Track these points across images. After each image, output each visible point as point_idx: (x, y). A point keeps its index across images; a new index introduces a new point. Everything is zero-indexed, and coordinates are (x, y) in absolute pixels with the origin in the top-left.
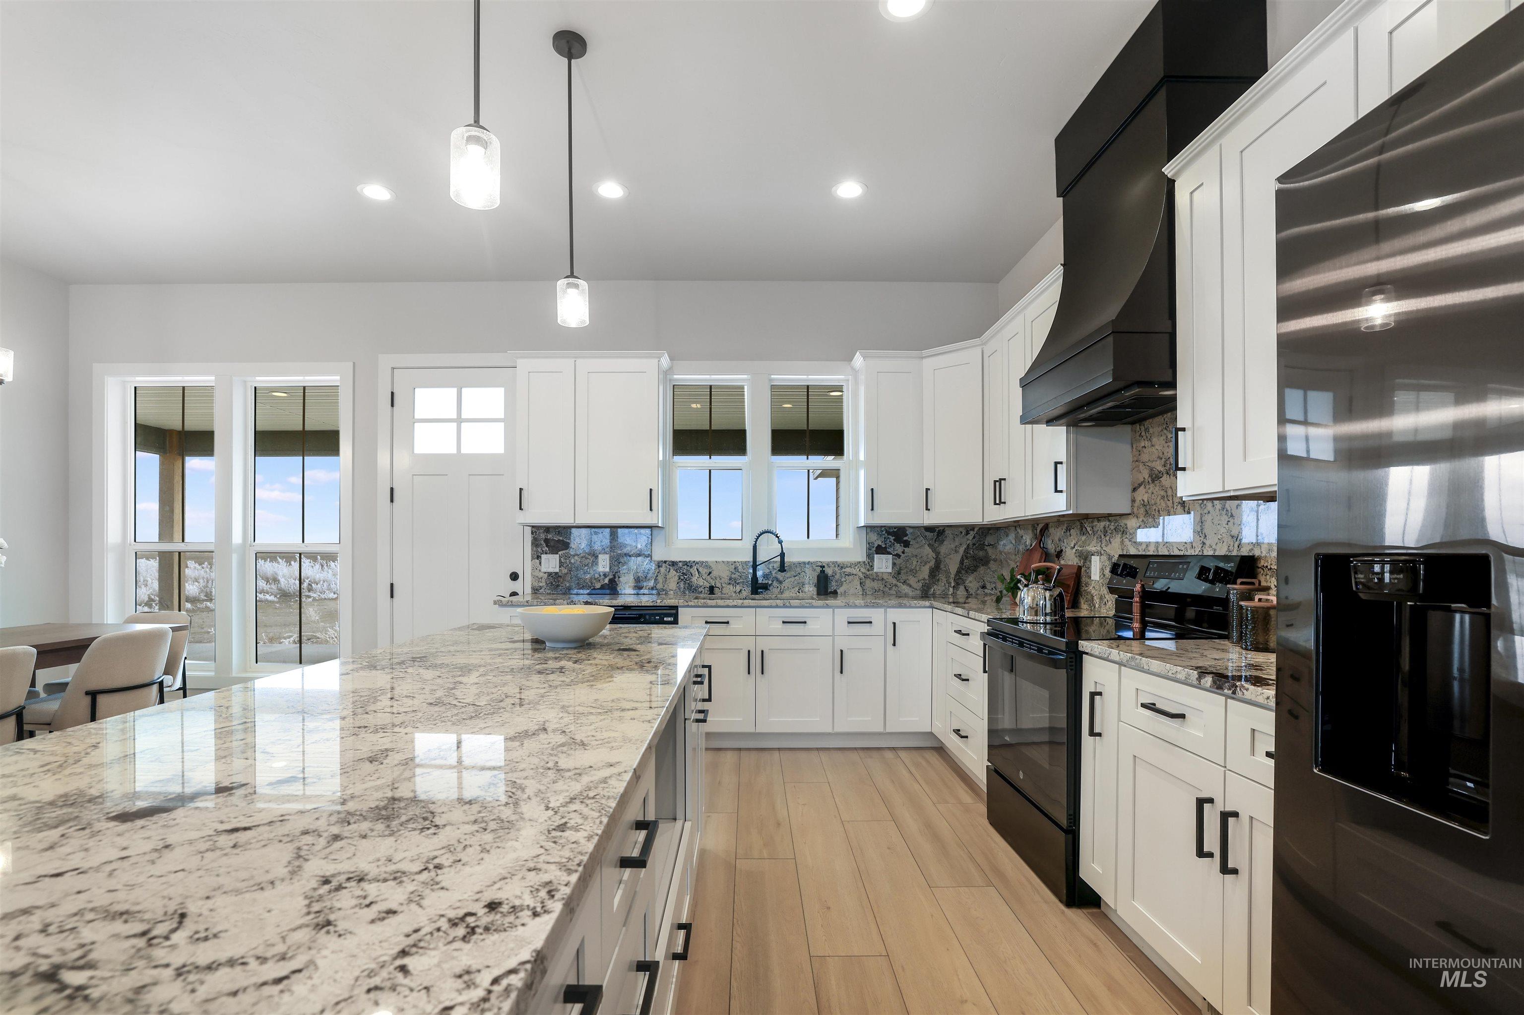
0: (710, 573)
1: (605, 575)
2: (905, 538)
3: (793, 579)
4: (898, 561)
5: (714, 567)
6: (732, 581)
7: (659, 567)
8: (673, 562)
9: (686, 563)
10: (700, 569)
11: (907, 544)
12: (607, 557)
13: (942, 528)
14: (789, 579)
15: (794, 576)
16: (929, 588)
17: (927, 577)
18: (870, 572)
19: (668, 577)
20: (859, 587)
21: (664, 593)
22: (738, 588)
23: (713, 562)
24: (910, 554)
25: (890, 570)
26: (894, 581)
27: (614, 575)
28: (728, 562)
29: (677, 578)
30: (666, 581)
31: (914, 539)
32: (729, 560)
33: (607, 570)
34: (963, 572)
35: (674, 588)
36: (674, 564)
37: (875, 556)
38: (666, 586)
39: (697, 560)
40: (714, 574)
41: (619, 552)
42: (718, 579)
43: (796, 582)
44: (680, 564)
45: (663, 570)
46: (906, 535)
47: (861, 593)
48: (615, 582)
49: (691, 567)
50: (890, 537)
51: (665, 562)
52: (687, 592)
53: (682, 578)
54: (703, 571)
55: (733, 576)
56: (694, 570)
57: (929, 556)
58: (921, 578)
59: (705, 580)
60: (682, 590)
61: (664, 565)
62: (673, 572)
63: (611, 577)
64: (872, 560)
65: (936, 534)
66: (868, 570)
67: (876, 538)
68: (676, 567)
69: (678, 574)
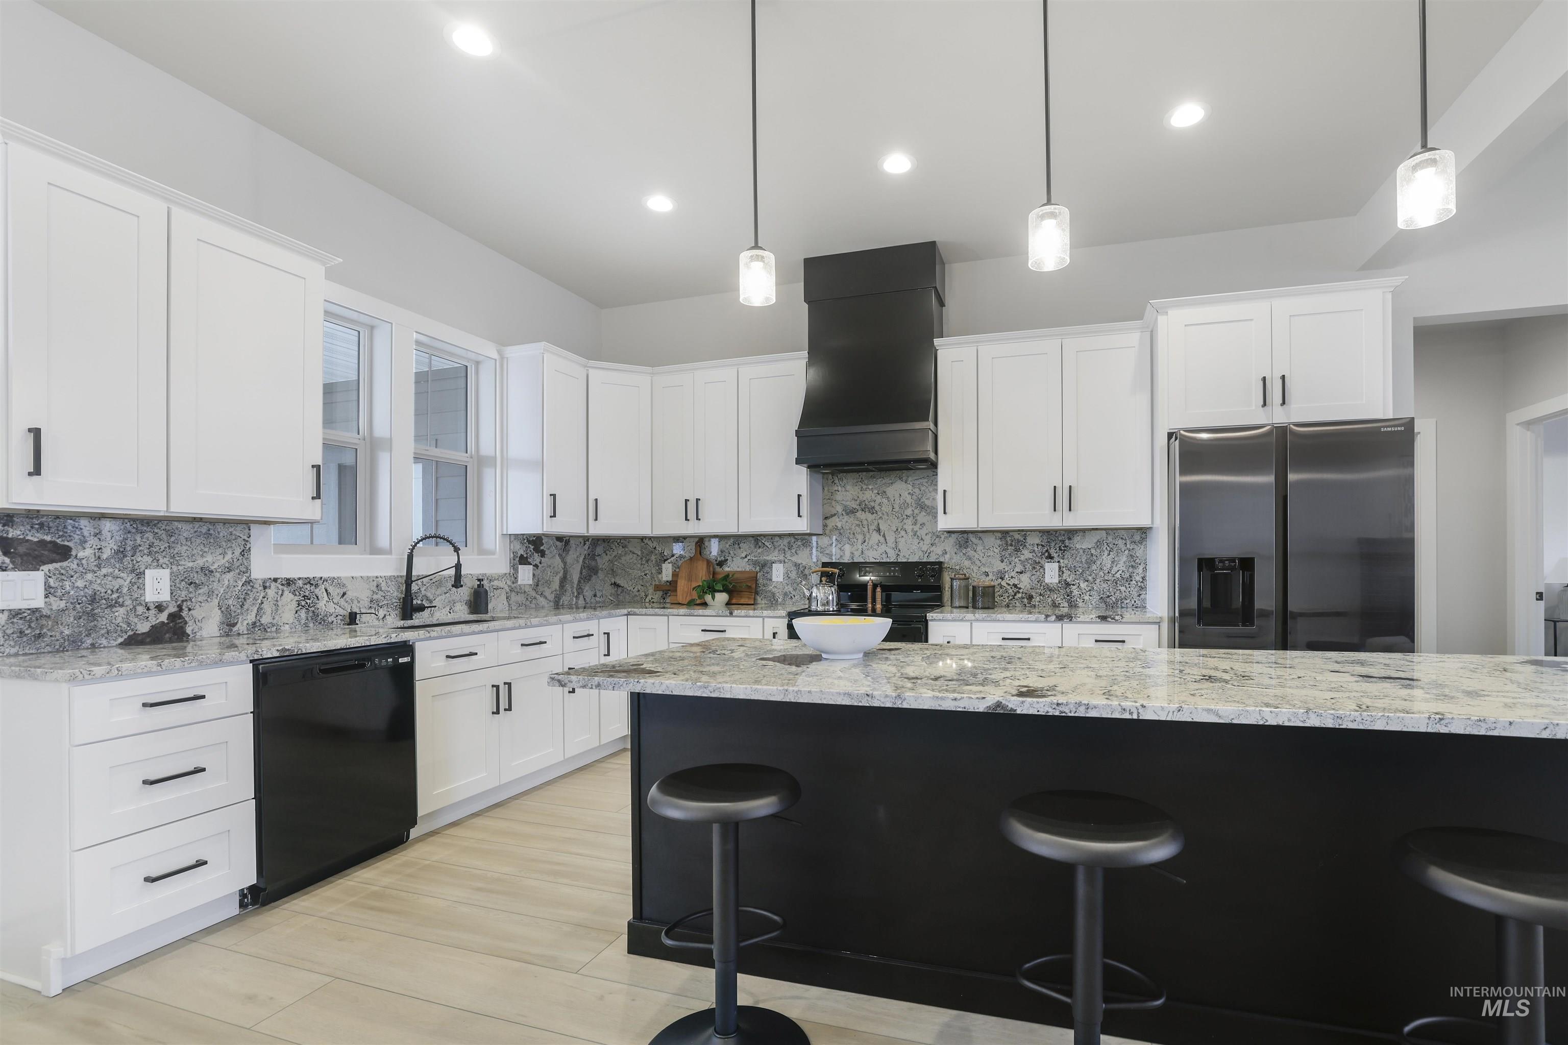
0: (344, 594)
1: (160, 608)
2: (542, 548)
3: (443, 597)
4: (538, 572)
5: (349, 586)
6: (374, 603)
7: (265, 588)
8: (288, 580)
9: (309, 581)
10: (330, 590)
11: (543, 554)
12: (165, 574)
13: (568, 538)
14: (440, 597)
15: (445, 593)
16: (559, 599)
17: (558, 588)
18: (515, 585)
19: (280, 603)
20: (505, 602)
21: (274, 629)
22: (381, 613)
23: (346, 578)
24: (545, 565)
25: (531, 582)
26: (533, 594)
27: (180, 607)
28: (368, 578)
29: (295, 604)
30: (277, 610)
31: (549, 549)
32: (370, 575)
33: (165, 596)
34: (582, 582)
35: (291, 621)
36: (289, 582)
37: (520, 566)
38: (277, 618)
39: (325, 575)
40: (350, 595)
41: (191, 564)
42: (356, 602)
43: (446, 601)
44: (300, 583)
45: (271, 592)
46: (543, 544)
47: (507, 609)
48: (181, 617)
49: (317, 586)
50: (530, 546)
51: (275, 580)
52: (311, 625)
53: (303, 603)
54: (335, 592)
55: (375, 597)
56: (321, 591)
57: (559, 566)
58: (553, 589)
59: (337, 604)
60: (303, 622)
61: (273, 585)
62: (288, 596)
63: (172, 609)
64: (516, 570)
65: (564, 543)
66: (513, 583)
67: (519, 547)
68: (293, 587)
69: (297, 598)
